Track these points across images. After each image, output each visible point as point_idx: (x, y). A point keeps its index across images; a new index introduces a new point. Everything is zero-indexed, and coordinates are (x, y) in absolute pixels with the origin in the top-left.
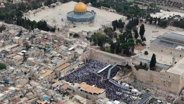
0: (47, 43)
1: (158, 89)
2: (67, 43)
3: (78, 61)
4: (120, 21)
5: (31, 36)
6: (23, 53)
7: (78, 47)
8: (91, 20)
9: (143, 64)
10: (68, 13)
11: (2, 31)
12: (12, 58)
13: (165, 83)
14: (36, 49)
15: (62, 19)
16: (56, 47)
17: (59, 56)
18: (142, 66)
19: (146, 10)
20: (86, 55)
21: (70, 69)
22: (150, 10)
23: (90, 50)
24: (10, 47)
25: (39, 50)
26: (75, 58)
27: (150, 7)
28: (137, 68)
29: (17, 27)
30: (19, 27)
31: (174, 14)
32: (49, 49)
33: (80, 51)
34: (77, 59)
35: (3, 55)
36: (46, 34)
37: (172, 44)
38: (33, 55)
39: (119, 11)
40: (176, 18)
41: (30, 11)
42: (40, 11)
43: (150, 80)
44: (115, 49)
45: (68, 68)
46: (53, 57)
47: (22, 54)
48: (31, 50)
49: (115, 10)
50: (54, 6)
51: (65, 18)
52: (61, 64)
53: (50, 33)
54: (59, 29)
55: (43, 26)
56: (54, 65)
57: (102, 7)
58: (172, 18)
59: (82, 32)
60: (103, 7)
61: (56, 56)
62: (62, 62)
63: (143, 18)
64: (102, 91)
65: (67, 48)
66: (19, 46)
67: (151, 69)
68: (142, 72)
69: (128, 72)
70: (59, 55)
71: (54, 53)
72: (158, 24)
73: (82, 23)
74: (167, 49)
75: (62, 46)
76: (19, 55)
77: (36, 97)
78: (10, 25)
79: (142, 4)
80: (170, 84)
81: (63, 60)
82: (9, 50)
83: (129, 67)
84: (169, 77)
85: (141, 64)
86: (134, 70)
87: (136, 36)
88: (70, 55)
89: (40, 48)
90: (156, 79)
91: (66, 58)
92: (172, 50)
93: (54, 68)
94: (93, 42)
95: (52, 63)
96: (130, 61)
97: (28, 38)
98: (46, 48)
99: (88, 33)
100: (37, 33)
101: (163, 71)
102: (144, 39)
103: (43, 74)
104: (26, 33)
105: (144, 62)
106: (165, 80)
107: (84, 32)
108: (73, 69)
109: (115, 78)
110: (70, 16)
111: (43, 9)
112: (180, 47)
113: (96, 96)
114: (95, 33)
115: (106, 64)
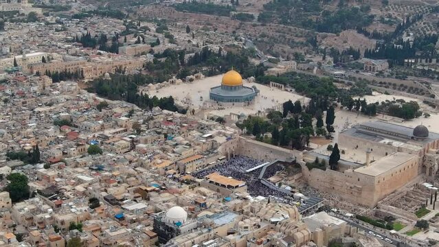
0: (171, 127)
1: (341, 200)
2: (202, 128)
3: (217, 154)
4: (298, 103)
5: (147, 117)
6: (131, 138)
7: (219, 133)
8: (249, 101)
9: (320, 162)
10: (212, 89)
11: (102, 110)
12: (113, 145)
13: (353, 189)
14: (152, 133)
15: (201, 97)
16: (183, 133)
17: (186, 145)
18: (318, 164)
19: (348, 91)
20: (232, 147)
21: (203, 164)
22: (355, 90)
23: (237, 139)
24: (113, 131)
25: (156, 136)
26: (212, 150)
27: (356, 87)
28: (310, 166)
29: (125, 104)
30: (130, 105)
31: (394, 99)
32: (173, 136)
33: (221, 140)
34: (215, 151)
35: (100, 141)
36: (171, 115)
37: (375, 136)
38: (146, 142)
39: (299, 90)
40: (397, 104)
41: (151, 85)
42: (168, 85)
43: (329, 187)
44: (279, 140)
45: (198, 162)
46: (177, 144)
47: (129, 140)
48: (144, 135)
49: (293, 90)
50: (191, 80)
51: (206, 96)
52: (188, 155)
53: (177, 115)
54: (193, 111)
55: (168, 104)
56: (178, 155)
57: (271, 83)
58: (389, 103)
59: (231, 115)
60: (274, 83)
61: (181, 144)
62: (189, 152)
63: (338, 102)
64: (241, 183)
65: (201, 134)
66: (126, 131)
67: (331, 168)
68: (317, 172)
69: (295, 173)
70: (186, 142)
71: (180, 138)
72: (363, 111)
73: (234, 104)
74: (365, 143)
75: (195, 131)
76: (125, 140)
77: (139, 185)
78: (115, 102)
79: (343, 82)
80: (360, 191)
81: (192, 150)
82: (109, 135)
83: (296, 165)
84: (359, 180)
85: (317, 160)
86: (305, 169)
87: (320, 124)
88: (204, 143)
89: (159, 133)
90: (339, 184)
91: (197, 147)
92: (372, 145)
93: (177, 159)
94: (245, 130)
95: (174, 152)
96: (299, 156)
97: (141, 121)
98: (169, 135)
99: (239, 117)
100: (157, 113)
101: (350, 171)
102: (331, 130)
103: (158, 164)
104: (139, 113)
105: (321, 158)
106: (352, 186)
107: (234, 114)
108: (208, 165)
109: (272, 179)
110: (214, 92)
111: (173, 82)
112: (387, 141)
113: (231, 190)
114: (250, 116)
115: (263, 161)
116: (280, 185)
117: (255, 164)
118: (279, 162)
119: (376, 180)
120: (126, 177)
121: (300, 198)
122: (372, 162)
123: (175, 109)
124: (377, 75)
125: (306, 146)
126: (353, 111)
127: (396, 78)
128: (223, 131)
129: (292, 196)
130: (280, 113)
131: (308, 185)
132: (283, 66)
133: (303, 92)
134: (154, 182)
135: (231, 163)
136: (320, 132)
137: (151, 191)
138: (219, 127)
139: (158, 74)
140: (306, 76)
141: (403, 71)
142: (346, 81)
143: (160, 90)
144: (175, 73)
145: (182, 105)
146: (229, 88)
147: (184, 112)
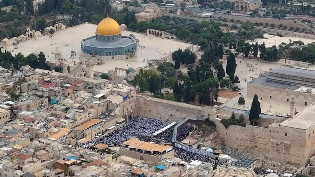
0: (51, 88)
2: (90, 88)
3: (115, 117)
5: (17, 79)
6: (8, 104)
7: (112, 93)
8: (130, 52)
9: (237, 117)
10: (84, 40)
13: (279, 146)
14: (32, 97)
15: (73, 52)
16: (69, 94)
17: (79, 108)
18: (235, 121)
19: (236, 34)
20: (129, 107)
21: (101, 129)
22: (244, 34)
23: (134, 98)
25: (39, 101)
26: (108, 112)
27: (242, 30)
28: (227, 124)
31: (291, 41)
32: (58, 99)
33: (116, 100)
34: (113, 114)
36: (47, 74)
37: (289, 84)
38: (28, 108)
39: (182, 37)
40: (294, 47)
41: (6, 40)
42: (26, 39)
43: (250, 145)
45: (97, 128)
46: (67, 109)
47: (7, 107)
48: (24, 99)
49: (175, 37)
50: (52, 32)
51: (78, 49)
52: (82, 121)
54: (68, 68)
55: (37, 61)
56: (72, 121)
57: (148, 30)
58: (287, 47)
59: (116, 71)
60: (151, 30)
61: (72, 108)
63: (230, 48)
64: (168, 148)
65: (91, 95)
67: (252, 124)
68: (235, 130)
69: (211, 132)
70: (77, 105)
71: (69, 101)
72: (261, 57)
73: (113, 57)
74: (280, 93)
75: (82, 92)
76: (2, 108)
77: (52, 158)
79: (227, 25)
80: (288, 147)
81: (87, 114)
83: (210, 124)
84: (286, 135)
85: (233, 116)
86: (221, 127)
87: (221, 74)
88: (99, 105)
89: (41, 97)
90: (262, 141)
91: (92, 110)
92: (288, 94)
93: (73, 125)
95: (66, 118)
96: (211, 112)
97: (12, 83)
98: (52, 98)
99: (128, 72)
100: (29, 74)
101: (274, 125)
102: (236, 80)
103: (54, 133)
104: (5, 74)
105: (238, 113)
106: (279, 142)
107: (120, 69)
108: (107, 130)
109: (186, 141)
110: (88, 44)
111: (31, 36)
112: (304, 89)
113: (158, 157)
114: (141, 71)
115: (168, 122)
116: (199, 147)
117: (159, 125)
118: (189, 121)
119: (307, 134)
120: (32, 151)
121: (227, 160)
122: (296, 113)
123: (48, 67)
124: (251, 15)
125: (215, 101)
126: (251, 58)
127: (274, 17)
128: (117, 90)
129: (217, 159)
130: (172, 65)
131: (225, 146)
132: (152, 10)
133: (188, 39)
134: (70, 155)
135: (131, 126)
136: (225, 84)
137: (71, 165)
138: (110, 85)
139: (8, 27)
140: (182, 20)
141: (279, 9)
142: (230, 24)
143: (18, 46)
144: (27, 24)
145: (54, 62)
146: (106, 38)
147: (59, 69)
